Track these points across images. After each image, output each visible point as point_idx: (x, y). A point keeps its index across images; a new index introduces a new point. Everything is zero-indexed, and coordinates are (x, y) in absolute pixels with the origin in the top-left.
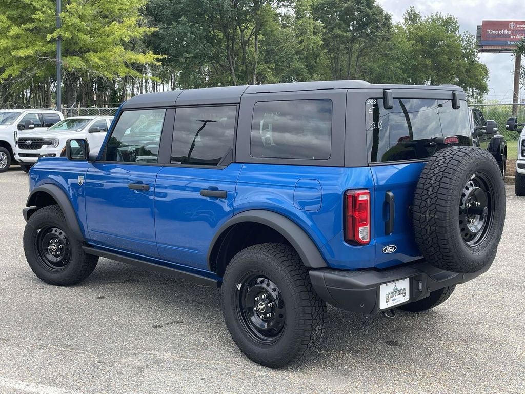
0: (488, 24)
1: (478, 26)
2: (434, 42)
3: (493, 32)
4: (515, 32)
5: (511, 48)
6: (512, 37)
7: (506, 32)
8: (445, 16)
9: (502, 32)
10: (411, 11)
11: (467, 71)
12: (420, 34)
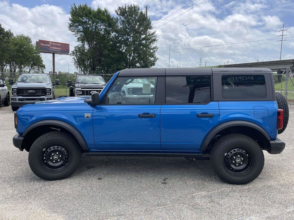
0: (41, 41)
1: (36, 42)
2: (21, 46)
3: (43, 45)
4: (52, 46)
5: (51, 52)
6: (51, 48)
7: (48, 45)
8: (26, 36)
9: (47, 45)
10: (9, 31)
11: (37, 59)
12: (15, 42)
